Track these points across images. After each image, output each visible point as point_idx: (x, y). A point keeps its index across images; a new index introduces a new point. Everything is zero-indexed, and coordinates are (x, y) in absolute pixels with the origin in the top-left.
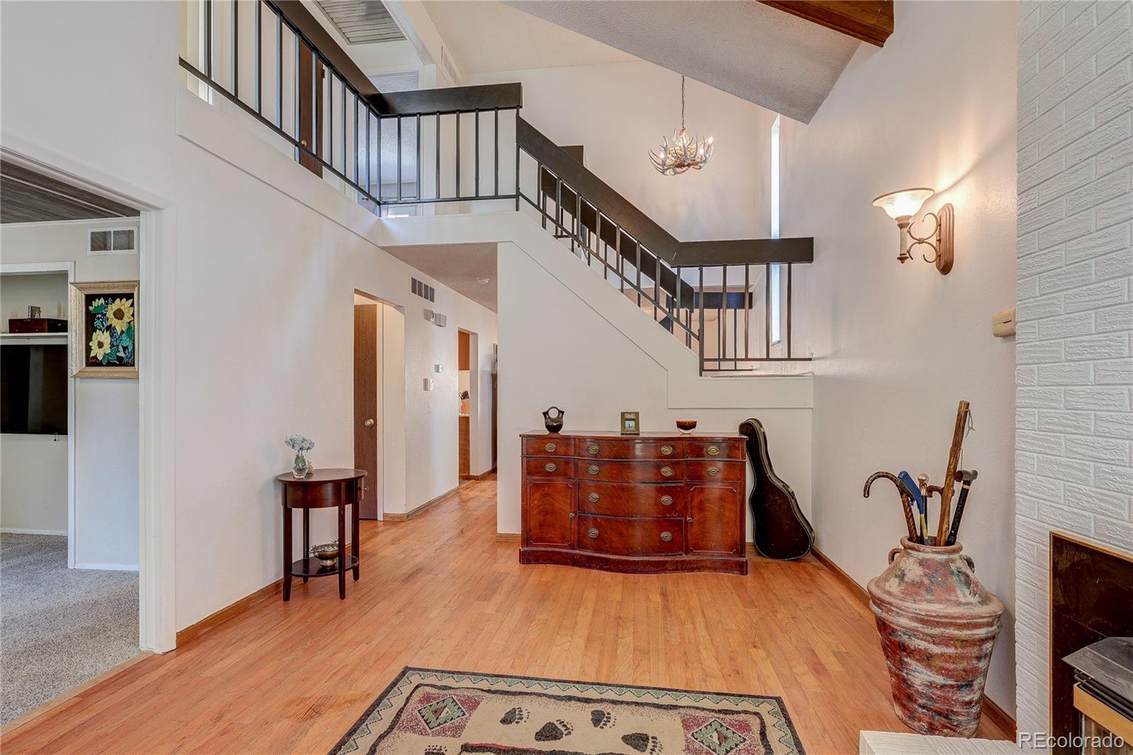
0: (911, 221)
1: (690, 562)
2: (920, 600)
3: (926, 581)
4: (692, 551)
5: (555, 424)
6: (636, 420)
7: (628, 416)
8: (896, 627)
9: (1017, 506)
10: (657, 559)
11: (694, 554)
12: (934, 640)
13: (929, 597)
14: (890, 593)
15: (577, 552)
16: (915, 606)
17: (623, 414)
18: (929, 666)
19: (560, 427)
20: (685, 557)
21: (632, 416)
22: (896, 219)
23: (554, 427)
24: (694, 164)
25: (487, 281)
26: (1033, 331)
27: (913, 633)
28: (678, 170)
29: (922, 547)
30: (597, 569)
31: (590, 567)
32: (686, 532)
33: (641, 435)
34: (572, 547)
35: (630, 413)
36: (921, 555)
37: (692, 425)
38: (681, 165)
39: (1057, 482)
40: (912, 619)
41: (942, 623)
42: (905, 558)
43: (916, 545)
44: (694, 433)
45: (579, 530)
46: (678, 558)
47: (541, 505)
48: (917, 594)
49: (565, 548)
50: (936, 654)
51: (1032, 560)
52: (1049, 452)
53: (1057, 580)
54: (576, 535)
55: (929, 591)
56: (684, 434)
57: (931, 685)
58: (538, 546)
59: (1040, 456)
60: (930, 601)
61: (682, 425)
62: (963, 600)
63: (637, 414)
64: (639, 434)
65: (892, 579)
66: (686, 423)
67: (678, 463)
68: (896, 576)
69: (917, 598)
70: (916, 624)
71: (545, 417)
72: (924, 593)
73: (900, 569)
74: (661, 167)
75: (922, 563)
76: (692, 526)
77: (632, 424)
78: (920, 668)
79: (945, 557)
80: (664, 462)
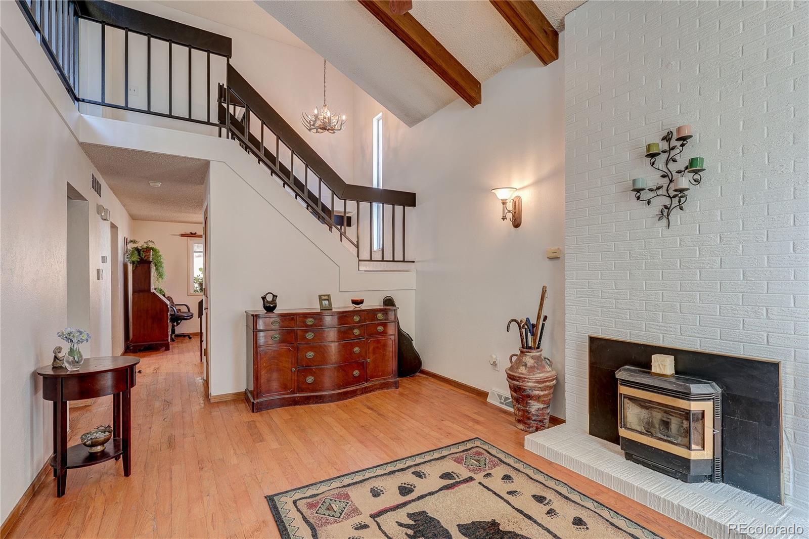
0: (507, 201)
1: (369, 387)
2: (536, 374)
3: (536, 365)
4: (369, 380)
5: (272, 306)
6: (329, 300)
7: (324, 298)
8: (525, 388)
9: (566, 328)
10: (351, 389)
11: (371, 382)
12: (542, 389)
13: (538, 371)
14: (522, 374)
15: (298, 395)
16: (534, 376)
17: (320, 296)
18: (539, 402)
19: (275, 307)
20: (366, 385)
21: (326, 298)
22: (501, 200)
23: (270, 308)
24: (332, 130)
25: (159, 185)
26: (573, 258)
27: (533, 388)
28: (319, 130)
29: (532, 351)
30: (313, 404)
31: (308, 403)
32: (366, 369)
33: (334, 310)
34: (293, 392)
35: (324, 296)
36: (531, 354)
37: (361, 302)
38: (324, 129)
39: (584, 316)
40: (534, 382)
41: (545, 381)
42: (524, 357)
43: (529, 350)
44: (363, 307)
45: (298, 379)
46: (363, 386)
47: (268, 366)
48: (534, 372)
49: (288, 394)
50: (542, 395)
51: (573, 348)
52: (581, 305)
53: (592, 353)
54: (296, 384)
55: (538, 369)
56: (356, 307)
57: (539, 410)
58: (267, 397)
59: (577, 307)
60: (539, 373)
61: (355, 302)
62: (548, 370)
63: (329, 296)
64: (332, 309)
65: (521, 367)
66: (358, 300)
67: (362, 326)
68: (523, 366)
69: (535, 373)
70: (536, 384)
71: (264, 301)
72: (536, 370)
73: (524, 362)
74: (309, 125)
75: (532, 358)
76: (369, 365)
77: (327, 302)
78: (536, 403)
79: (539, 353)
80: (355, 326)
